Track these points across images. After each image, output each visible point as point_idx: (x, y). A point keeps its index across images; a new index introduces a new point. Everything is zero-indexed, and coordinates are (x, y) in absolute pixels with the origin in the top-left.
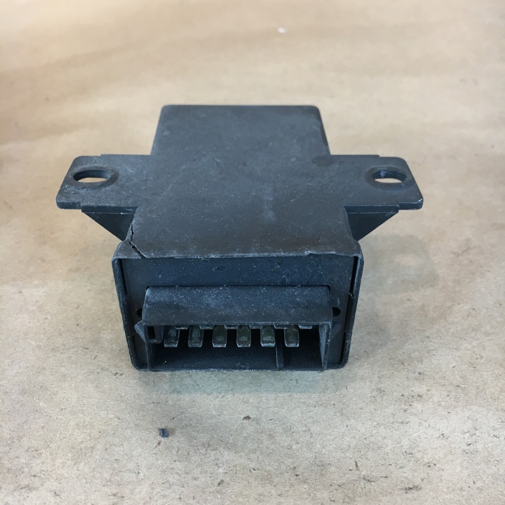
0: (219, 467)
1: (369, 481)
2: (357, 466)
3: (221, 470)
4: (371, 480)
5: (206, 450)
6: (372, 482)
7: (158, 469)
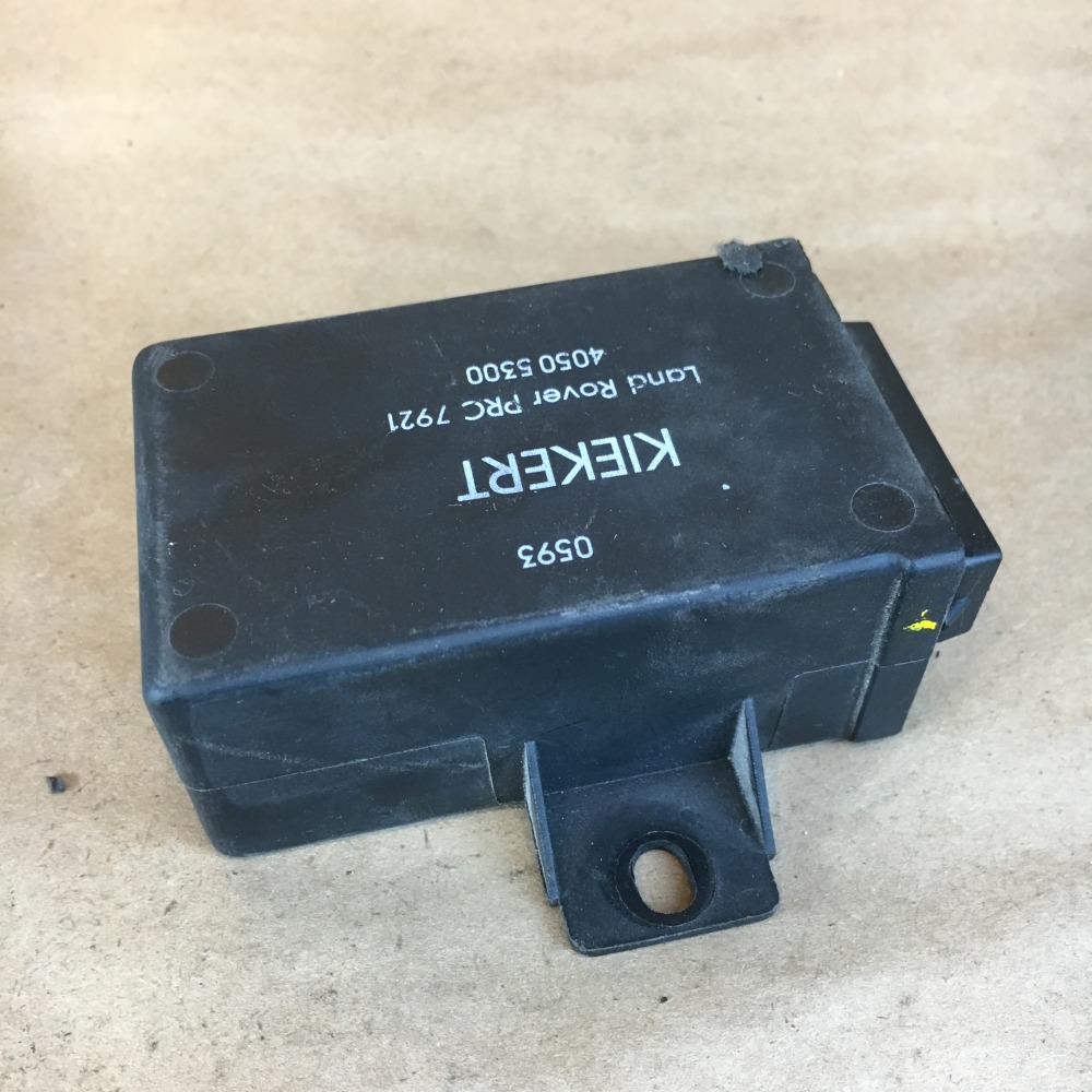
0: (168, 877)
1: (446, 867)
2: (426, 840)
3: (170, 883)
4: (450, 865)
5: (144, 847)
6: (451, 867)
7: (50, 893)
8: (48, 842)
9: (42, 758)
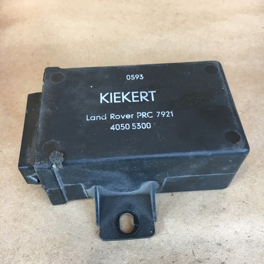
2: (193, 253)
4: (201, 261)
5: (117, 251)
8: (91, 248)
9: (87, 221)
